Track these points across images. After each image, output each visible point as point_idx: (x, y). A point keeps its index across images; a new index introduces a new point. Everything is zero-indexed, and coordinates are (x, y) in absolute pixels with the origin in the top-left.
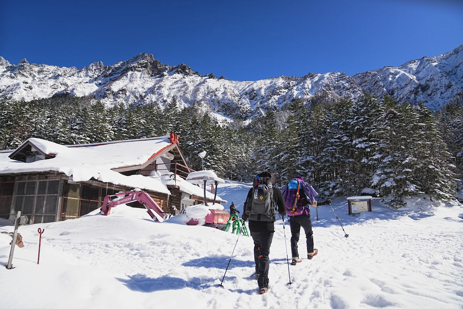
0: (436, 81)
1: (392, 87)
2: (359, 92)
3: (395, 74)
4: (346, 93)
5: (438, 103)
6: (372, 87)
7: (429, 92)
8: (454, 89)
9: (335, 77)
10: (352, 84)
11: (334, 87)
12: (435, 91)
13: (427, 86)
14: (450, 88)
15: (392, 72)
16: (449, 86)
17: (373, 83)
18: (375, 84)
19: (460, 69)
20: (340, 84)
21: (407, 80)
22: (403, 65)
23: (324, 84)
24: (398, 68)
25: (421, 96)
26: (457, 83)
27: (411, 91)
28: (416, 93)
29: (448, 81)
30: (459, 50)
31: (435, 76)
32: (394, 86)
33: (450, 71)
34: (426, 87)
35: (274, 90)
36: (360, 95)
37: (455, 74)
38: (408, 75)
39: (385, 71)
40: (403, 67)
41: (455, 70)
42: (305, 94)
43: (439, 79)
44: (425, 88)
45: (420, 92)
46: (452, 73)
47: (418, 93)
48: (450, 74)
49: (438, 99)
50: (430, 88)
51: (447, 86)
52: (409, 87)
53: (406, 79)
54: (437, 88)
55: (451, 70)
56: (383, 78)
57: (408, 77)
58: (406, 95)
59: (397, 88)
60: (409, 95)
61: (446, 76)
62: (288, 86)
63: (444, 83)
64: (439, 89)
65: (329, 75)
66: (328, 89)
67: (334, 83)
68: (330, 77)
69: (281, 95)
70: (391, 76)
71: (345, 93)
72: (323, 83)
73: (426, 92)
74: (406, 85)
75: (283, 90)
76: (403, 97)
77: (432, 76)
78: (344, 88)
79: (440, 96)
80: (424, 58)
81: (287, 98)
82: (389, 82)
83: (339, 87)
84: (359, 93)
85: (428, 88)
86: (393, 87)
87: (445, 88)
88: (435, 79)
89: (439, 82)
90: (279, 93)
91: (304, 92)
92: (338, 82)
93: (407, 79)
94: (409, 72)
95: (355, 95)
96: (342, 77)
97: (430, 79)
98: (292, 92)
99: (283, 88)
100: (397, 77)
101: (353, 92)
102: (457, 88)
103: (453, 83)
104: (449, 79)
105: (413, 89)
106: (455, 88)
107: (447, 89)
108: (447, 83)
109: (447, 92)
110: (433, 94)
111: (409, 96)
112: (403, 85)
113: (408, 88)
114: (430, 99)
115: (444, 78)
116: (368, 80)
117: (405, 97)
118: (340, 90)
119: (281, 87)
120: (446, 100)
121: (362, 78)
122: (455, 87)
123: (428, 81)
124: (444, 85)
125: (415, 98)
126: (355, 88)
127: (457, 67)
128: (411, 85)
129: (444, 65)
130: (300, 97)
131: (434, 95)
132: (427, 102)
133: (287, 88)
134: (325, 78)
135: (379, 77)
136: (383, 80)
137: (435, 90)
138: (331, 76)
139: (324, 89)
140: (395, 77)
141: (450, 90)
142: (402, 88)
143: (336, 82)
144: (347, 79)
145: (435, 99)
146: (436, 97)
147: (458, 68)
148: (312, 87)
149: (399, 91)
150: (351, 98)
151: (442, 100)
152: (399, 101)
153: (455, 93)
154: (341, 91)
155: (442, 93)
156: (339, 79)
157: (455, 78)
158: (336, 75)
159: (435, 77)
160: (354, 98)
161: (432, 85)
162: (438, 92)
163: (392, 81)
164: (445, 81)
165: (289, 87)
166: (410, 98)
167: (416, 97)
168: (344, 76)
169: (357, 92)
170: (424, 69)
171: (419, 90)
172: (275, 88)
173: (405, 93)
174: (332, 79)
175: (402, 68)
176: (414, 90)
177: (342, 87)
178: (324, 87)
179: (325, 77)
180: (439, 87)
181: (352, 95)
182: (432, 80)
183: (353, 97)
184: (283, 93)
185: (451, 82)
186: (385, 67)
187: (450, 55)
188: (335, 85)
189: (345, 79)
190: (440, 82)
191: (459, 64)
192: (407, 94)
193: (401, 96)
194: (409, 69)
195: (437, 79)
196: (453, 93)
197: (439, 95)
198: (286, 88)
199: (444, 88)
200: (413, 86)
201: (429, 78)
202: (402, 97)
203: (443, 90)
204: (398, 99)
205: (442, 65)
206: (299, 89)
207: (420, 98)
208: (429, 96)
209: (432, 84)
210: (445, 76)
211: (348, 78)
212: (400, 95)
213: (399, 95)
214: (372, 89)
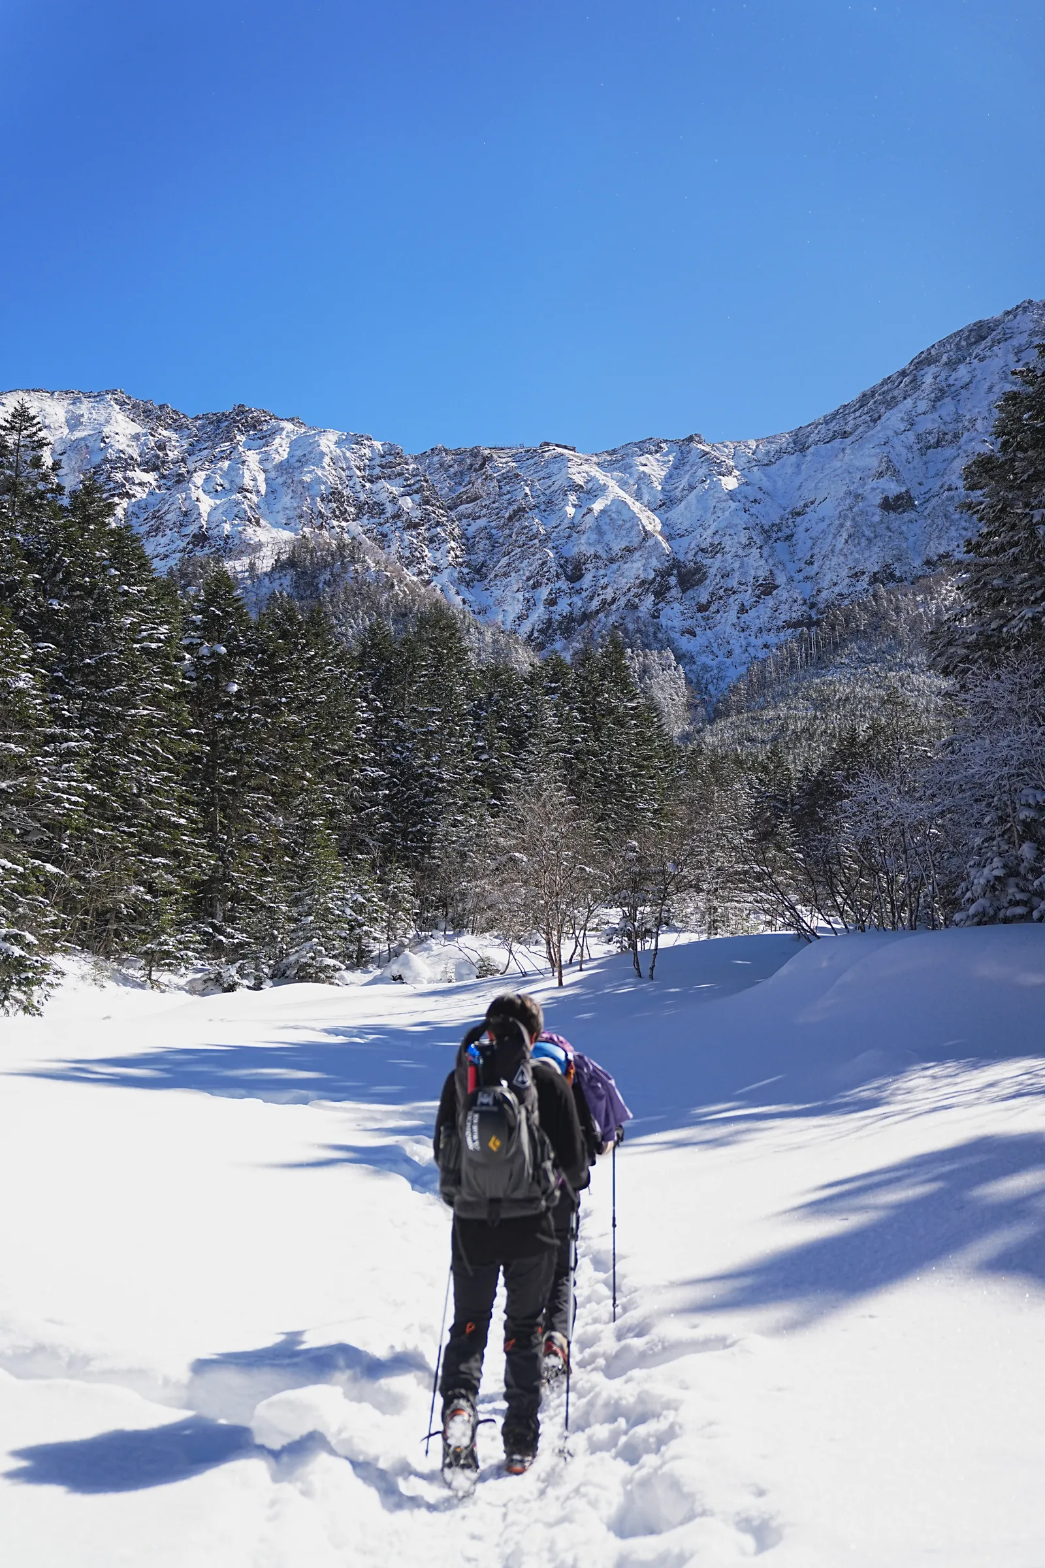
0: (728, 557)
1: (576, 550)
2: (453, 544)
3: (588, 492)
4: (406, 543)
5: (728, 643)
6: (498, 528)
7: (704, 598)
8: (780, 602)
9: (361, 457)
10: (427, 503)
11: (360, 507)
12: (721, 598)
13: (698, 570)
14: (770, 593)
15: (579, 480)
16: (767, 588)
17: (507, 515)
18: (510, 518)
19: (804, 525)
20: (383, 497)
21: (634, 533)
22: (614, 452)
23: (323, 487)
24: (598, 464)
25: (676, 605)
26: (791, 579)
27: (643, 582)
28: (661, 593)
29: (767, 568)
30: (811, 440)
31: (727, 537)
32: (583, 546)
33: (773, 525)
34: (694, 574)
35: (99, 466)
36: (457, 557)
37: (789, 538)
38: (636, 510)
39: (547, 462)
40: (617, 461)
41: (790, 523)
42: (250, 521)
43: (741, 552)
44: (690, 577)
45: (675, 592)
46: (780, 534)
47: (668, 595)
48: (774, 535)
49: (729, 629)
50: (708, 582)
51: (761, 585)
52: (639, 564)
53: (628, 525)
54: (730, 586)
55: (778, 521)
56: (543, 498)
57: (634, 517)
58: (624, 594)
59: (596, 556)
60: (637, 595)
61: (761, 547)
62: (158, 457)
63: (753, 573)
64: (734, 593)
65: (338, 443)
66: (337, 513)
67: (358, 487)
68: (345, 458)
69: (133, 500)
70: (572, 498)
71: (402, 541)
72: (318, 480)
73: (690, 593)
74: (629, 550)
75: (139, 475)
76: (614, 600)
77: (717, 536)
78: (396, 516)
79: (735, 620)
80: (690, 439)
81: (170, 524)
82: (566, 524)
83: (376, 509)
84: (453, 549)
85: (701, 581)
86: (583, 548)
87: (753, 590)
88: (727, 549)
89: (737, 565)
90: (124, 486)
91: (245, 512)
92: (371, 482)
93: (632, 527)
94: (638, 496)
95: (438, 555)
96: (390, 466)
97: (712, 545)
98: (188, 498)
99: (139, 465)
100: (598, 506)
101: (431, 541)
102: (790, 599)
103: (781, 579)
104: (771, 561)
105: (651, 576)
106: (783, 598)
107: (759, 597)
108: (762, 574)
109: (760, 606)
110: (713, 608)
111: (637, 600)
112: (617, 547)
113: (636, 565)
114: (703, 623)
115: (755, 551)
116: (484, 495)
117: (622, 602)
118: (381, 524)
119: (132, 458)
120: (752, 639)
121: (455, 474)
122: (785, 595)
123: (702, 550)
124: (752, 580)
125: (657, 610)
126: (438, 524)
127: (799, 514)
128: (647, 558)
129: (760, 496)
130: (227, 528)
131: (718, 611)
132: (693, 634)
133: (155, 468)
134: (327, 460)
135: (527, 490)
136: (543, 507)
137: (721, 592)
138: (348, 454)
139: (320, 506)
140: (590, 510)
141: (770, 602)
142: (612, 561)
143: (368, 485)
144: (407, 479)
145: (718, 628)
146: (723, 621)
147: (799, 519)
148: (272, 491)
149: (602, 572)
150: (423, 567)
151: (742, 634)
152: (597, 612)
153: (783, 617)
154: (386, 528)
155: (743, 610)
156: (377, 471)
157: (788, 557)
158: (367, 451)
159: (728, 543)
160: (433, 568)
161: (713, 571)
162: (731, 600)
163: (576, 522)
164: (757, 566)
165: (163, 462)
166: (636, 607)
167: (659, 606)
168: (398, 460)
169: (445, 541)
170: (692, 496)
171: (673, 581)
172: (106, 460)
173: (623, 583)
174: (349, 468)
175: (611, 463)
176: (654, 579)
177: (390, 510)
178: (322, 500)
179: (323, 454)
180: (735, 585)
181: (427, 552)
182: (716, 550)
183: (429, 563)
184: (138, 488)
185: (775, 572)
186: (547, 444)
187: (781, 452)
188: (363, 497)
189: (400, 474)
190: (742, 566)
191: (806, 506)
192: (629, 590)
193: (609, 594)
194: (639, 479)
195: (734, 550)
196: (777, 613)
197: (732, 615)
198: (150, 466)
199: (750, 592)
200: (654, 563)
201: (709, 540)
202: (609, 599)
203: (747, 597)
204: (595, 603)
205: (751, 492)
206: (219, 488)
207: (670, 612)
208: (699, 610)
209: (714, 565)
210: (759, 543)
211: (414, 476)
212: (606, 588)
213: (602, 588)
214: (499, 535)
